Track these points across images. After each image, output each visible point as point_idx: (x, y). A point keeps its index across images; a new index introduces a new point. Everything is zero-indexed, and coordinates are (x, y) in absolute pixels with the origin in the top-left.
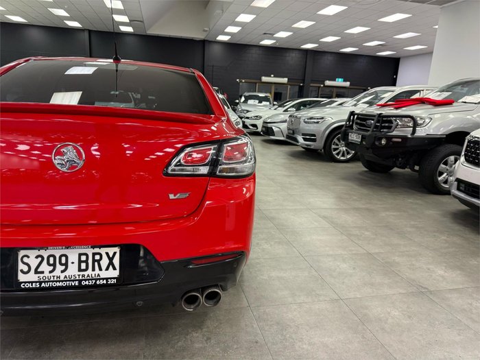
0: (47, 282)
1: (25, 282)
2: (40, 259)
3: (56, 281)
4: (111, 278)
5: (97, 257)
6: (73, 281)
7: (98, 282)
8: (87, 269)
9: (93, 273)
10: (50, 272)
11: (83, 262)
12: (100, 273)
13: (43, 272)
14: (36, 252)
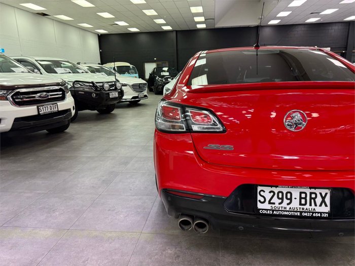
0: (278, 211)
1: (263, 209)
2: (272, 194)
3: (284, 211)
4: (324, 213)
5: (313, 196)
6: (296, 212)
7: (314, 215)
8: (305, 204)
9: (310, 207)
10: (280, 204)
11: (303, 198)
12: (315, 207)
13: (274, 203)
14: (270, 189)
